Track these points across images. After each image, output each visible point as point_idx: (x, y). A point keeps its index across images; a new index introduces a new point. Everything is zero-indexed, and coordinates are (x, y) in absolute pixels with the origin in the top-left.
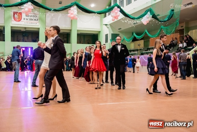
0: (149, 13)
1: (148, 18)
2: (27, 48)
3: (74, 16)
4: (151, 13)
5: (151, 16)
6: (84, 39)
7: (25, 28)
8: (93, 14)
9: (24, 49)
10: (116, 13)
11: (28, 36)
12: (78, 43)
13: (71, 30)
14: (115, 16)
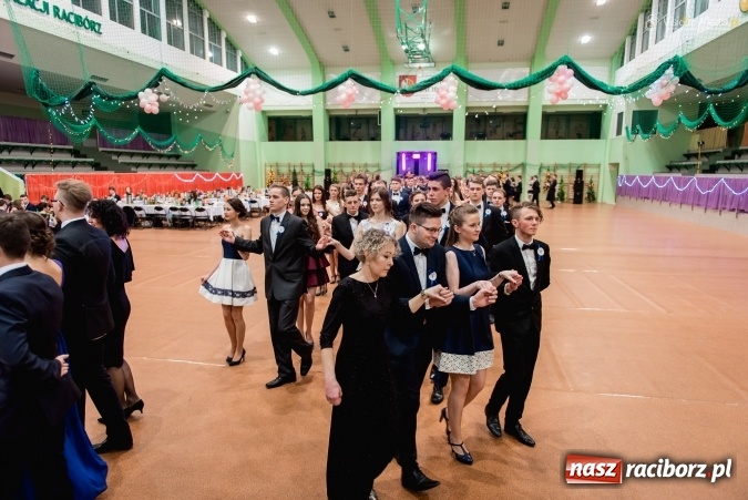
0: (670, 71)
1: (663, 86)
2: (423, 155)
3: (449, 102)
4: (675, 70)
5: (677, 79)
6: (568, 126)
7: (424, 109)
8: (499, 91)
9: (416, 156)
10: (561, 83)
11: (435, 125)
12: (542, 138)
13: (527, 107)
14: (558, 91)
